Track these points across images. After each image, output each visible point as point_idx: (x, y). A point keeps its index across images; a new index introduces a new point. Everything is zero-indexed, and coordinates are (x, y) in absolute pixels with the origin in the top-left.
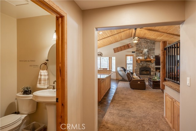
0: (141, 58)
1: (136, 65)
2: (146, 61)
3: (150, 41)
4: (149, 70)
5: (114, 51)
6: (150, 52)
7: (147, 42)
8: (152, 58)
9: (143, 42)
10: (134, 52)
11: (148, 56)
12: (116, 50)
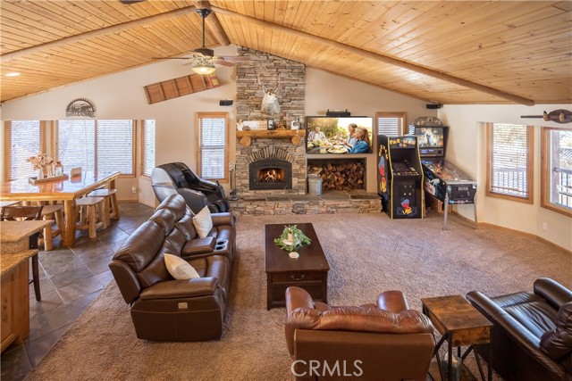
0: (255, 125)
1: (235, 154)
2: (273, 136)
3: (288, 65)
4: (283, 168)
5: (149, 95)
6: (287, 105)
7: (278, 67)
8: (293, 128)
9: (266, 64)
10: (228, 103)
11: (282, 118)
12: (156, 93)
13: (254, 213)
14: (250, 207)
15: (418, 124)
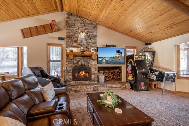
0: (75, 50)
1: (65, 63)
2: (83, 55)
3: (89, 23)
4: (88, 71)
6: (89, 41)
10: (62, 39)
11: (87, 47)
12: (27, 33)
13: (76, 91)
14: (73, 88)
15: (144, 50)
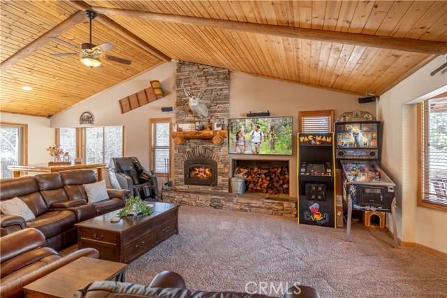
1: (175, 152)
2: (201, 137)
3: (214, 72)
4: (210, 167)
6: (213, 108)
7: (206, 75)
8: (216, 129)
9: (196, 74)
10: (169, 109)
11: (209, 121)
13: (181, 202)
